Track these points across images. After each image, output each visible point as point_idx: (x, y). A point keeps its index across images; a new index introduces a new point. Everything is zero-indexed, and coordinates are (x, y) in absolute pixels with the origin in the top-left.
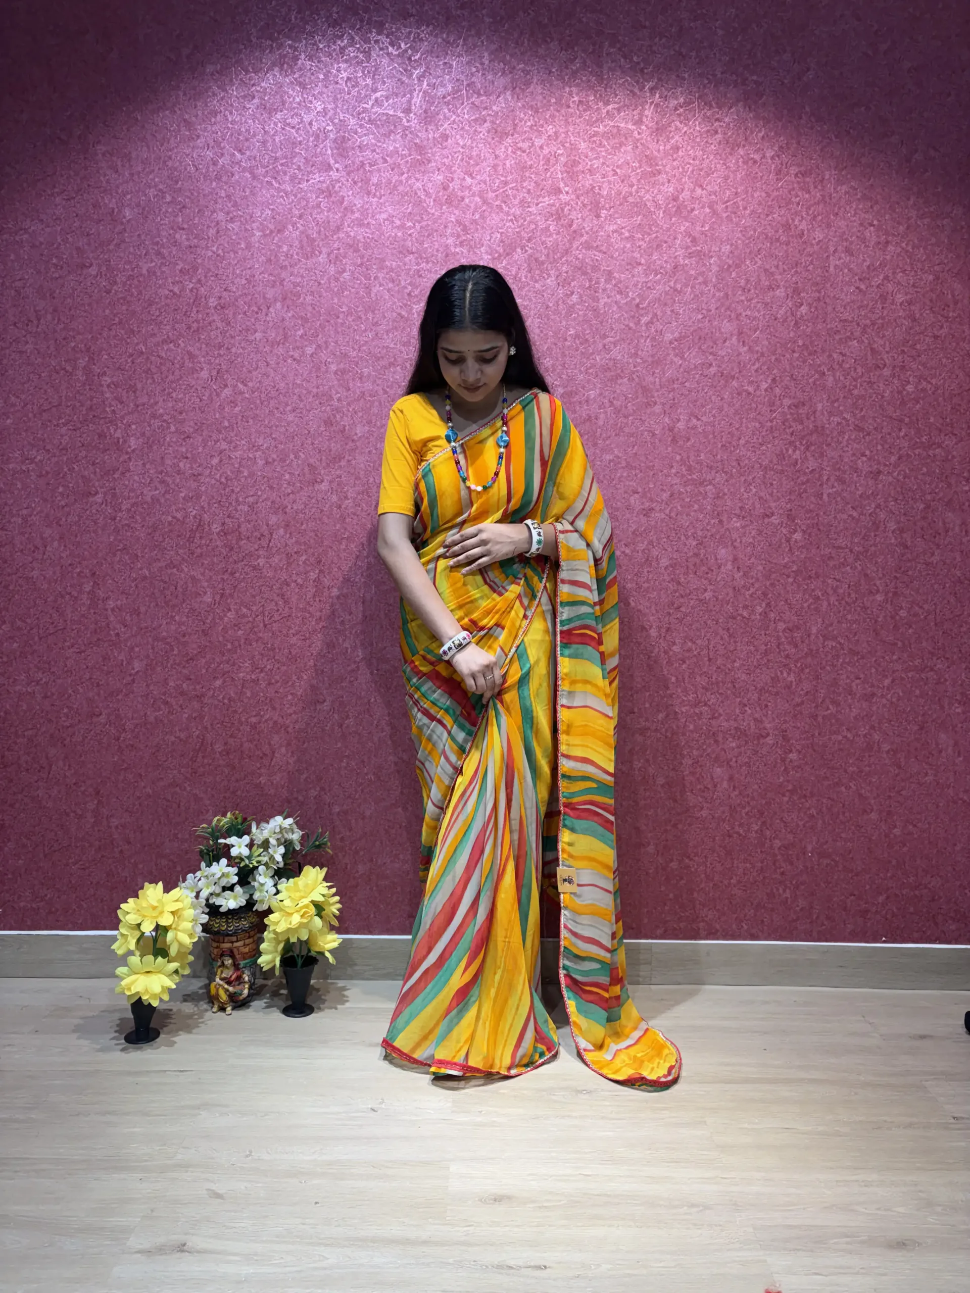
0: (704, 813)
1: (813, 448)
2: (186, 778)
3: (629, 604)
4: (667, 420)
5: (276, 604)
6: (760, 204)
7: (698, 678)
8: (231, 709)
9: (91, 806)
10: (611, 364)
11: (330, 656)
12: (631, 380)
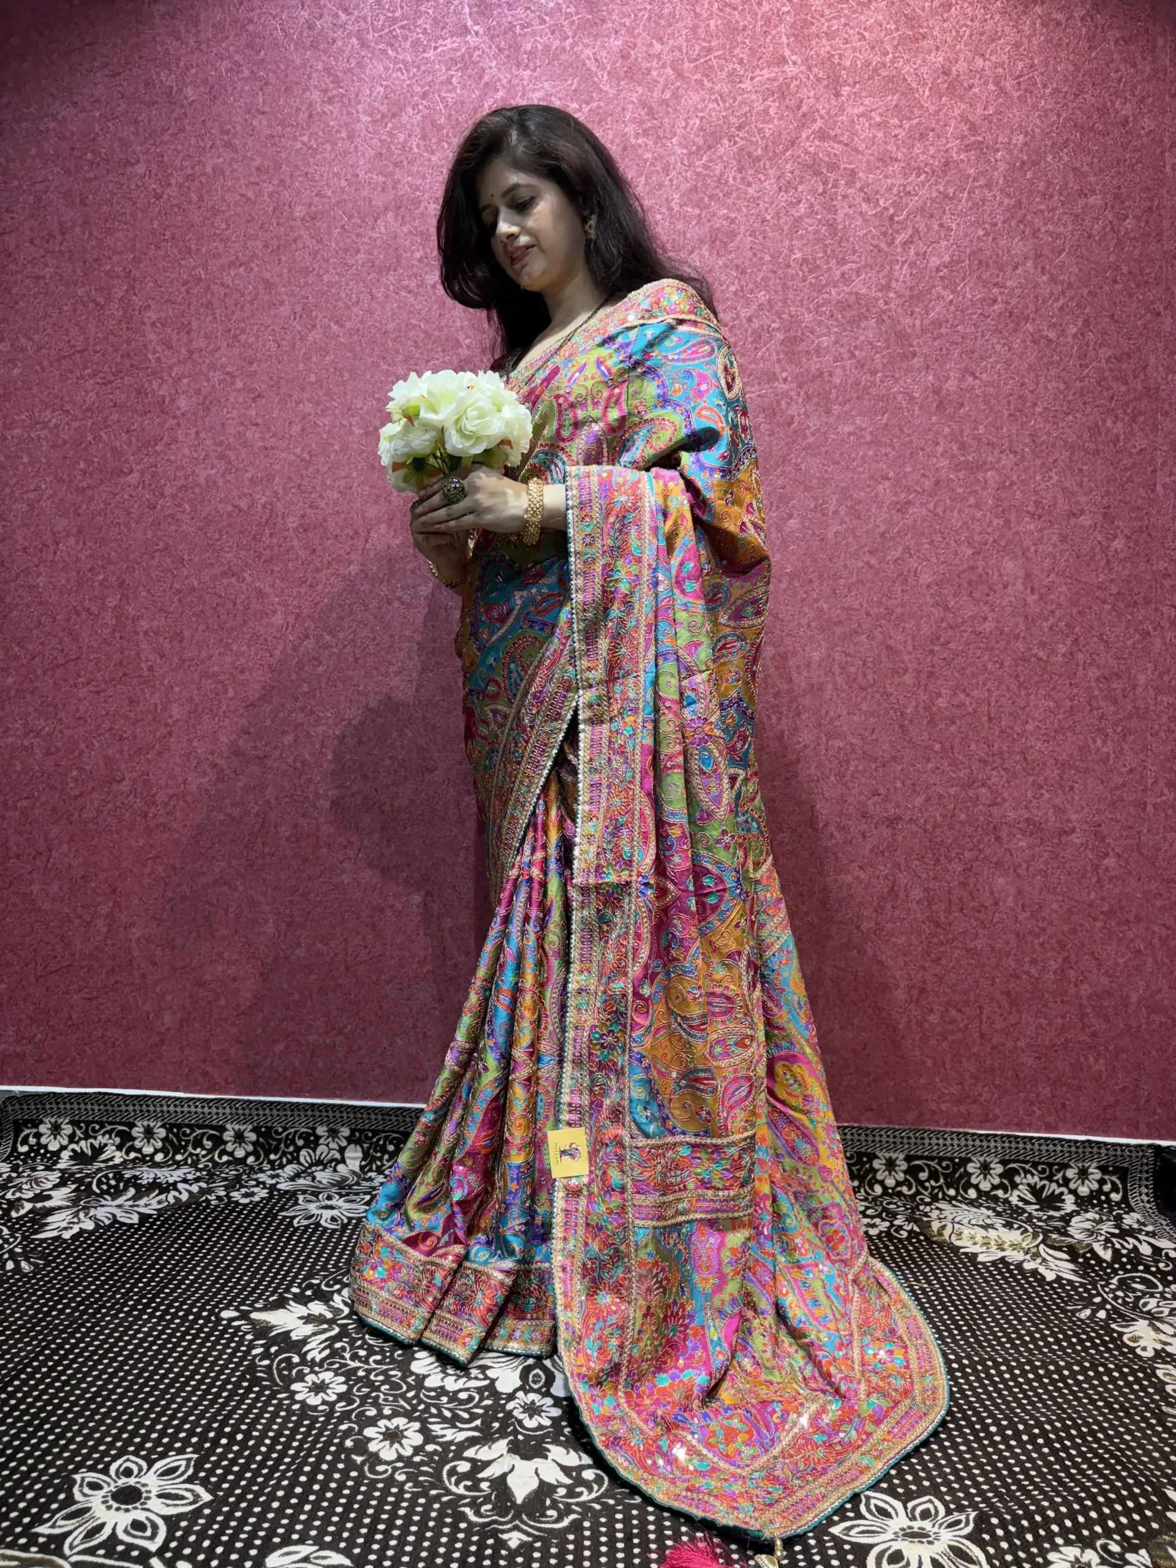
1: (1142, 418)
3: (874, 637)
4: (930, 377)
6: (1066, 80)
7: (973, 745)
8: (304, 777)
9: (104, 910)
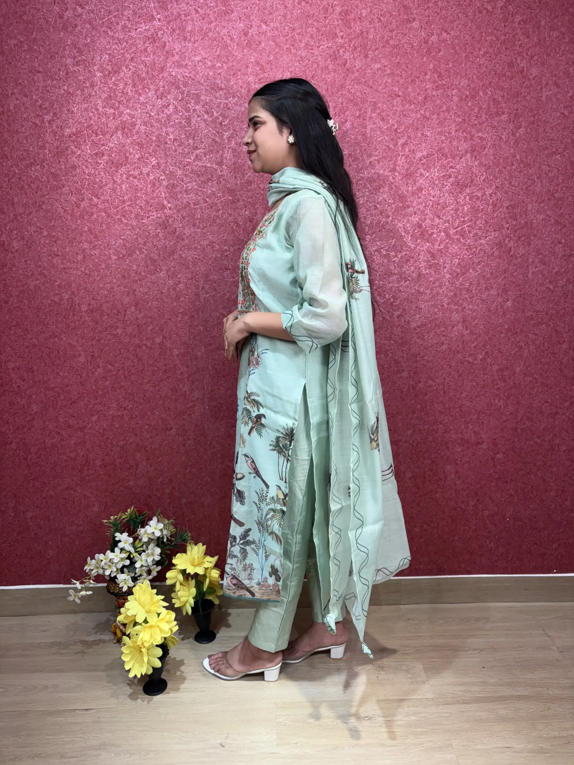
0: (438, 495)
1: (523, 238)
2: (77, 484)
3: (388, 355)
4: (417, 219)
5: (132, 361)
7: (436, 405)
8: (105, 436)
9: (11, 505)
10: (376, 176)
11: (174, 397)
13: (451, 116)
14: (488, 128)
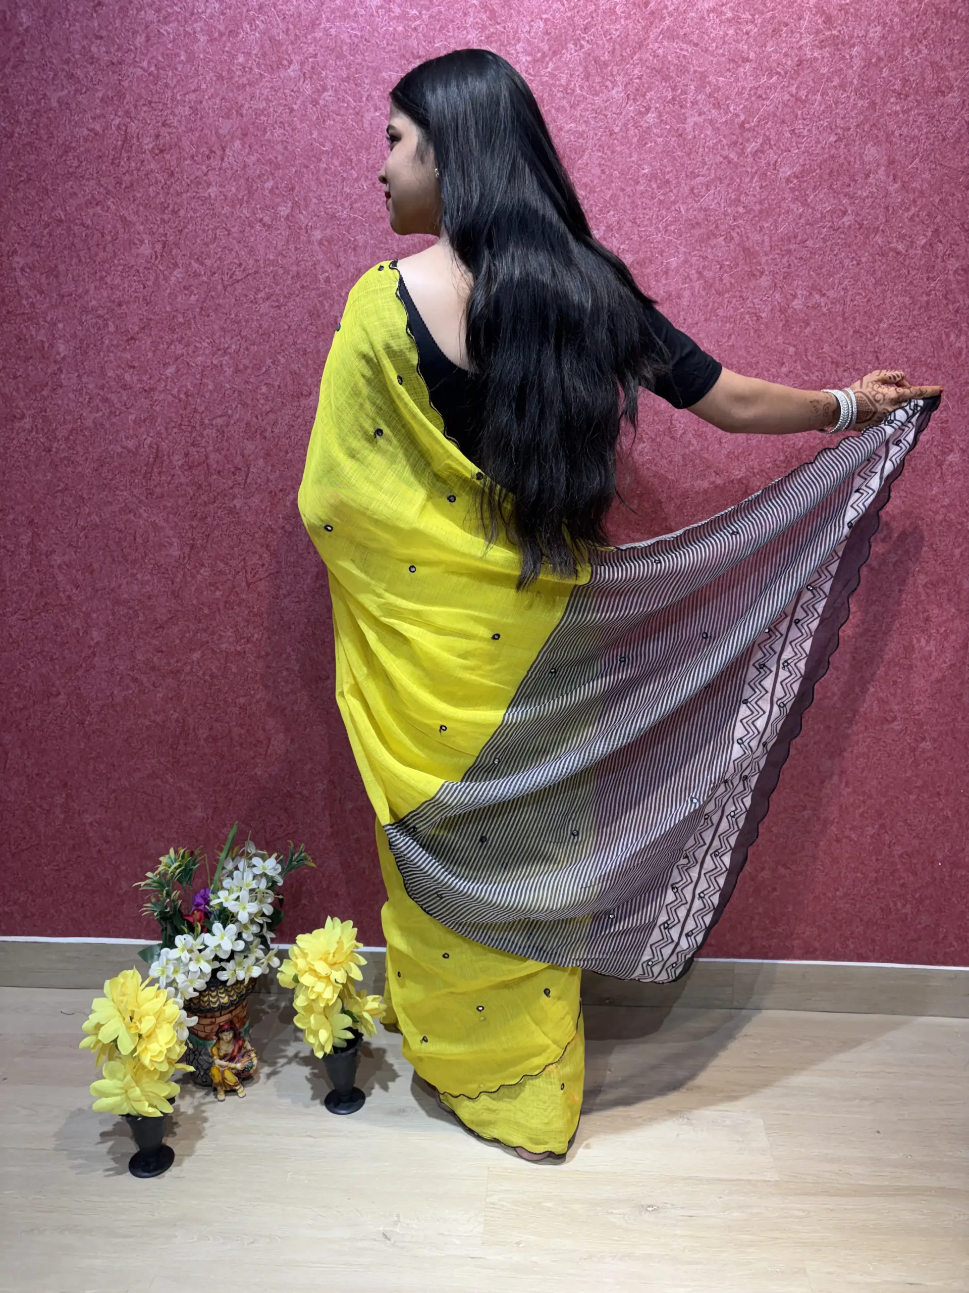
5: (261, 556)
12: (729, 239)
13: (849, 97)
14: (920, 119)
